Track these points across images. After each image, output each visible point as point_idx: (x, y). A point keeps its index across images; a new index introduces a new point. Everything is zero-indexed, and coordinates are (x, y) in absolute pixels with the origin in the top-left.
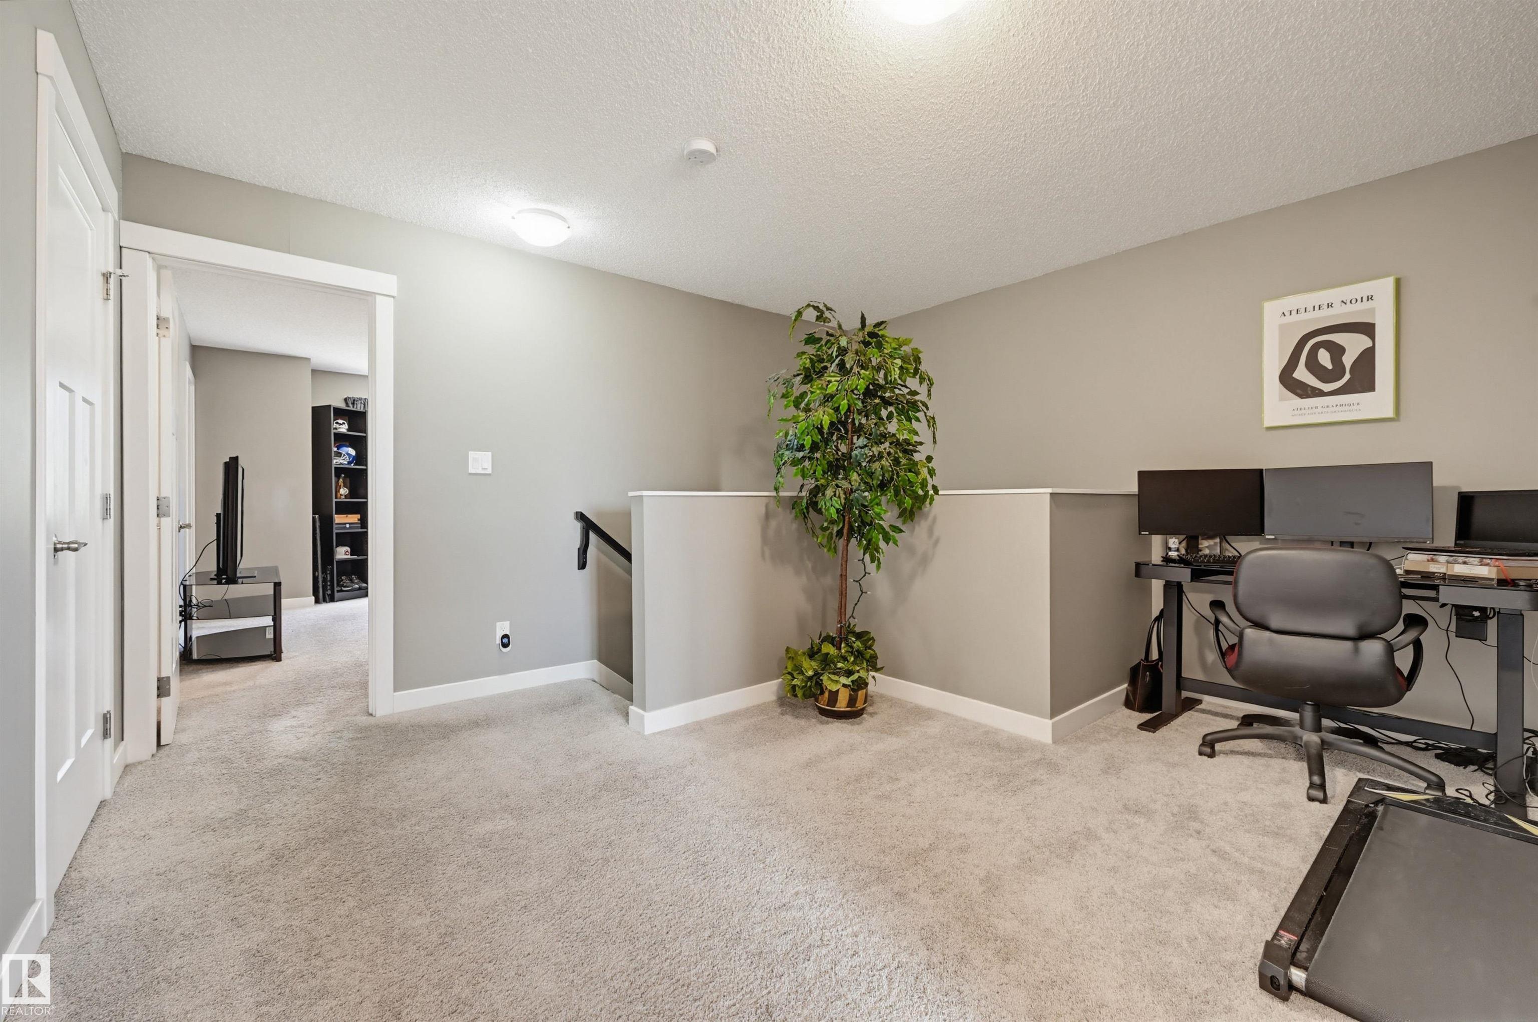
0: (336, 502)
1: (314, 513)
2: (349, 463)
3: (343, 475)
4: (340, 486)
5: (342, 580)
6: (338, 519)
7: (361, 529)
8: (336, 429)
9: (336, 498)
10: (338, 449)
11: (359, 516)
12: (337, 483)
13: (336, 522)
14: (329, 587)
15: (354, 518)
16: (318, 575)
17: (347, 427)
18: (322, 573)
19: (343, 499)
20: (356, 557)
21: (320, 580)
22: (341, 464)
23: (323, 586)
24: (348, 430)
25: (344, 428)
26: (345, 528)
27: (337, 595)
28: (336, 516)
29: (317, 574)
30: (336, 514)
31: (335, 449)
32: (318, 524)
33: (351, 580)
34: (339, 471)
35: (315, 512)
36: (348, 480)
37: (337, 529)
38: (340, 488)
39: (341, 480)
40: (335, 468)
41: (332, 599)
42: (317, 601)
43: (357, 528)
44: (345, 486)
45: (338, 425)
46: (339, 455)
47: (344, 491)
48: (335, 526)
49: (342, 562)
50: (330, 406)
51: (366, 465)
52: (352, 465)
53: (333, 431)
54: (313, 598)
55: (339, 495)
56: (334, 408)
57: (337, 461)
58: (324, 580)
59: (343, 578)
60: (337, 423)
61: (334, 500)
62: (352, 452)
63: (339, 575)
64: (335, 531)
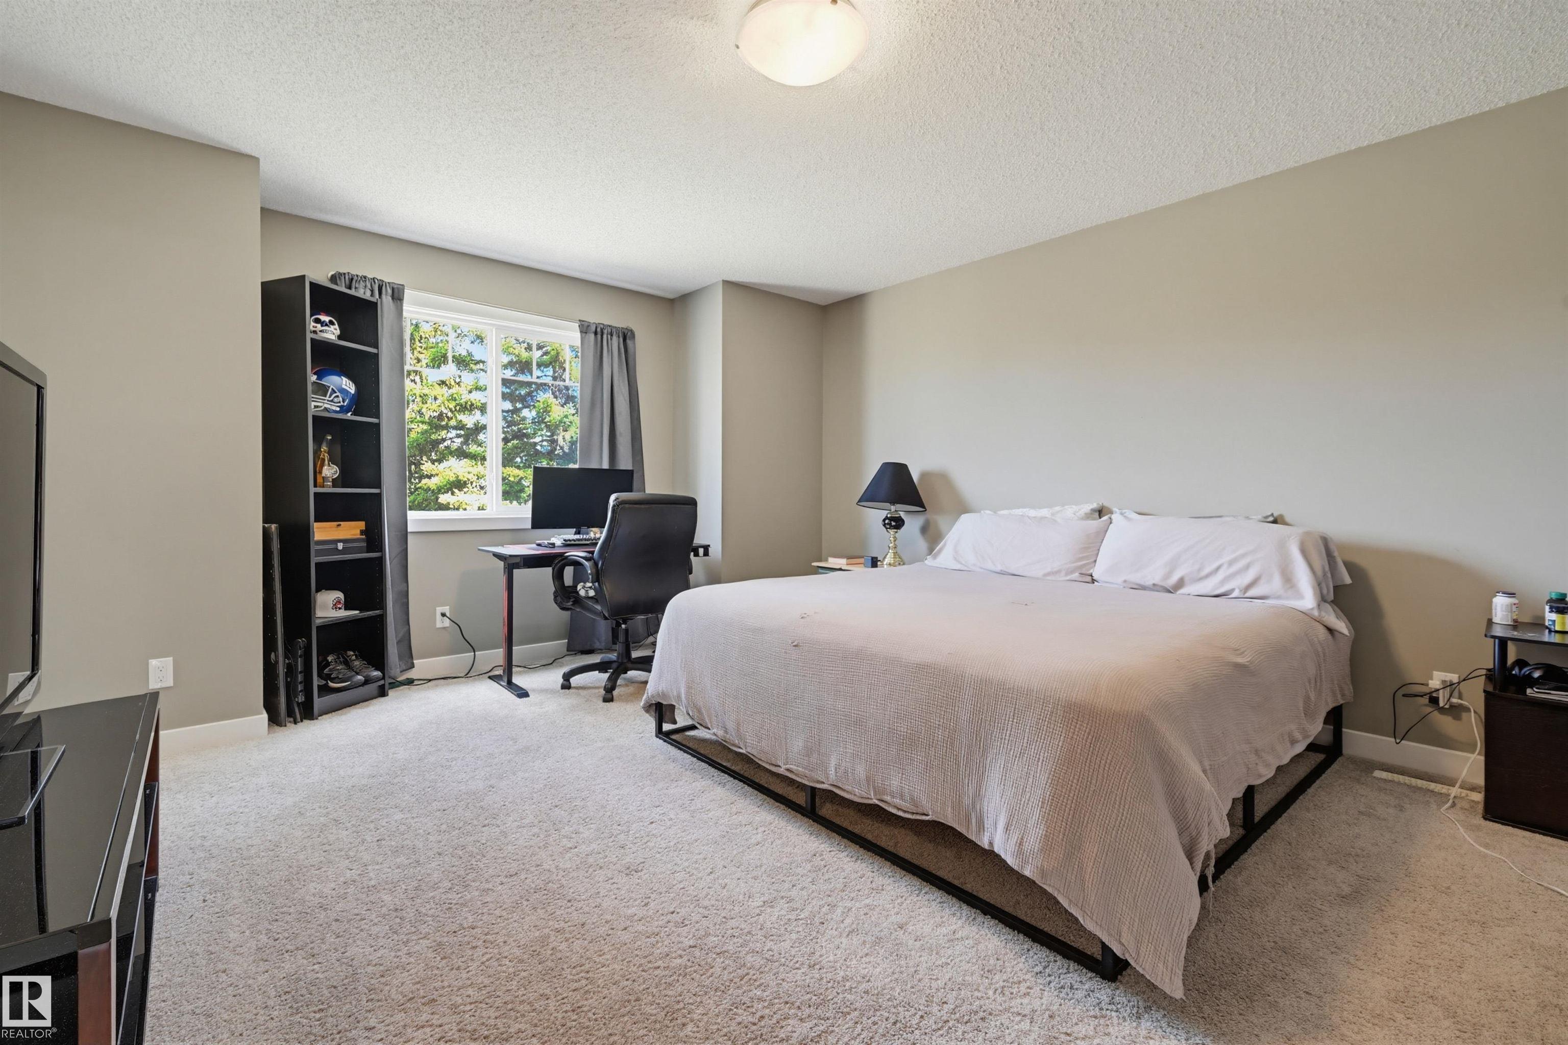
0: (315, 494)
1: (266, 520)
2: (343, 410)
3: (329, 438)
4: (323, 460)
5: (328, 664)
6: (322, 532)
7: (368, 552)
8: (315, 332)
9: (315, 486)
10: (319, 378)
11: (361, 525)
12: (317, 452)
13: (316, 539)
14: (300, 687)
15: (352, 530)
16: (277, 662)
17: (338, 332)
18: (286, 657)
19: (329, 489)
20: (357, 612)
21: (281, 670)
22: (326, 409)
23: (288, 686)
24: (340, 337)
25: (332, 333)
26: (336, 551)
27: (318, 702)
28: (316, 525)
29: (273, 656)
30: (316, 521)
31: (314, 378)
32: (276, 546)
33: (347, 663)
34: (323, 423)
35: (267, 518)
36: (338, 449)
37: (319, 553)
38: (322, 465)
39: (324, 448)
40: (314, 417)
41: (308, 713)
42: (275, 720)
43: (359, 550)
44: (332, 461)
45: (319, 326)
46: (322, 390)
47: (330, 471)
48: (314, 548)
49: (331, 628)
50: (303, 277)
51: (377, 415)
52: (349, 414)
53: (309, 336)
54: (265, 716)
55: (319, 480)
56: (311, 283)
57: (317, 405)
58: (290, 669)
59: (330, 658)
60: (318, 321)
61: (312, 490)
62: (351, 388)
63: (323, 653)
64: (314, 560)
